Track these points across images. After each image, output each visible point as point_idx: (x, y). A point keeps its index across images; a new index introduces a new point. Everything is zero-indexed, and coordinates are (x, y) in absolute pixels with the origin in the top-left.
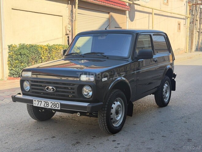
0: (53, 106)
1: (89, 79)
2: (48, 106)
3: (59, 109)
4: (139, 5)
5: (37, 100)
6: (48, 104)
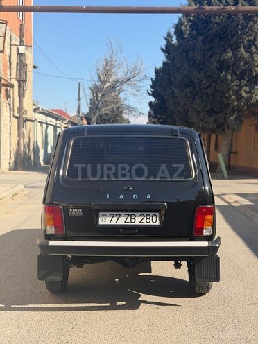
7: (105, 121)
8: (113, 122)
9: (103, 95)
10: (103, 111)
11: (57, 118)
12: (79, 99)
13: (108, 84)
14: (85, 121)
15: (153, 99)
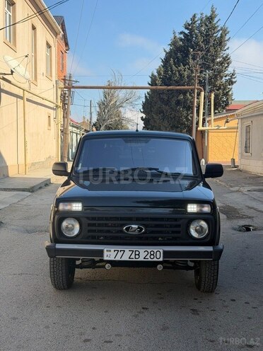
0: (148, 257)
1: (201, 210)
2: (137, 257)
3: (161, 259)
4: (9, 82)
5: (113, 250)
6: (138, 255)
7: (109, 129)
8: (115, 129)
9: (108, 111)
10: (109, 122)
11: (77, 128)
12: (91, 114)
13: (112, 102)
14: (94, 129)
15: (144, 116)
